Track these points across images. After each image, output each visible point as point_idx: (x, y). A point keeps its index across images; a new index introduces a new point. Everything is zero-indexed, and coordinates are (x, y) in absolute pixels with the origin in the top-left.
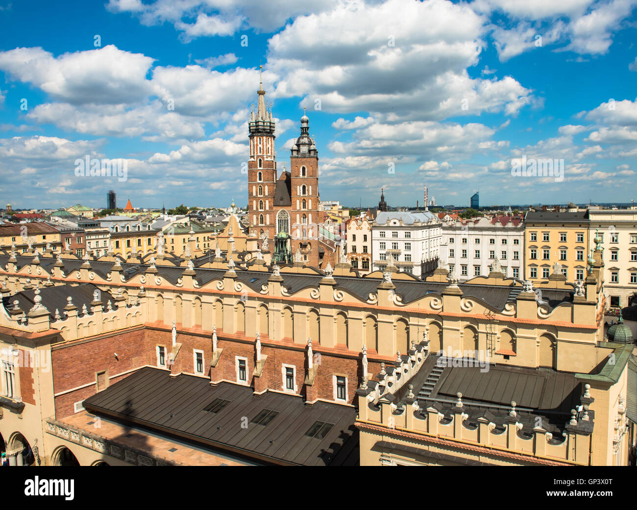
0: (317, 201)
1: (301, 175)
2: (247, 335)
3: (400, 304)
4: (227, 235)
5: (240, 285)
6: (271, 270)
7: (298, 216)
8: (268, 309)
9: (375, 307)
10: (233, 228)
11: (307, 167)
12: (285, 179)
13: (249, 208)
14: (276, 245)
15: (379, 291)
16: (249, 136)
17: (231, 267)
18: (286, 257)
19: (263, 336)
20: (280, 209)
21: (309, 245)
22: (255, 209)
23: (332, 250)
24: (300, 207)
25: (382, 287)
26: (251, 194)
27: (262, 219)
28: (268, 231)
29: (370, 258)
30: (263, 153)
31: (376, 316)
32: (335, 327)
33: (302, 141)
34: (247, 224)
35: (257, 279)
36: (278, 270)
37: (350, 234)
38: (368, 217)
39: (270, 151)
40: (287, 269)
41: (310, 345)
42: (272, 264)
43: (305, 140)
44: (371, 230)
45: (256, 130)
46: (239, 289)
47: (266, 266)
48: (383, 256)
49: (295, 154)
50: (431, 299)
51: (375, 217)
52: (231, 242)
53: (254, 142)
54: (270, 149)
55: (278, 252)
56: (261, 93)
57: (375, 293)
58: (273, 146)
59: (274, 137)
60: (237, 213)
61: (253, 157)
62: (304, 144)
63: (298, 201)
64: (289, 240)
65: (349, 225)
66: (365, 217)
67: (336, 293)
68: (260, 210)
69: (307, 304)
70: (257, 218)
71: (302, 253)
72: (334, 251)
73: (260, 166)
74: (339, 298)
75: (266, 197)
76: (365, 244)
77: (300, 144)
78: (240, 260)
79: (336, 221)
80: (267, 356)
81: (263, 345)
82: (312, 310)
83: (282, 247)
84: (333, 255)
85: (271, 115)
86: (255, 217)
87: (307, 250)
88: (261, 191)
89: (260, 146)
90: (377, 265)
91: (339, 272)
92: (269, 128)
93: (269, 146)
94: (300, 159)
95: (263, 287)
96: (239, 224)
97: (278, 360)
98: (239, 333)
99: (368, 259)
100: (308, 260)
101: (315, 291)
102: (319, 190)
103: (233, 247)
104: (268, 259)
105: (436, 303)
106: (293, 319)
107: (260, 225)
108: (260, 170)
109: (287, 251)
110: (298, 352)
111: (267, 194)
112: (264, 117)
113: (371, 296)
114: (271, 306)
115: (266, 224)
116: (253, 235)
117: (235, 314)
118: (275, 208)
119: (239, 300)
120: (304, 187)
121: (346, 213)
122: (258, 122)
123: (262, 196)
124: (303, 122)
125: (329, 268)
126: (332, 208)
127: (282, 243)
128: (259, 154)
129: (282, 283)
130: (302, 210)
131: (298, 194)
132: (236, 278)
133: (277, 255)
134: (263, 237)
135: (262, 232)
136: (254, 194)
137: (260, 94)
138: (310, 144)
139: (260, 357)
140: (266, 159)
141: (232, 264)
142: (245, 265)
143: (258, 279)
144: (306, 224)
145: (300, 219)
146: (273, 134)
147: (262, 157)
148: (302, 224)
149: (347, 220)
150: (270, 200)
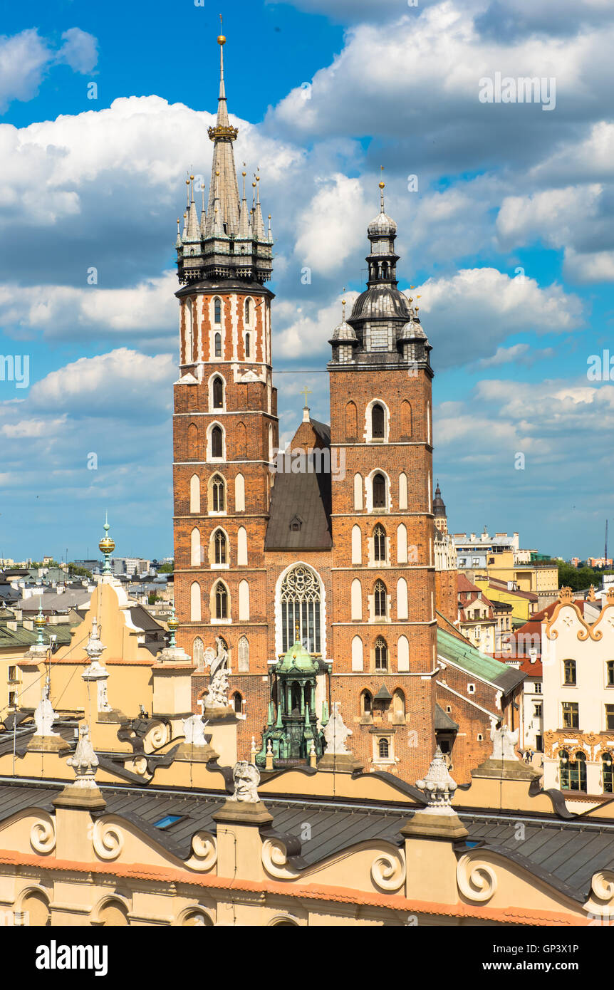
0: (428, 534)
1: (368, 437)
4: (81, 657)
5: (111, 834)
7: (356, 587)
11: (391, 404)
13: (176, 558)
14: (274, 697)
16: (178, 295)
17: (84, 768)
20: (291, 563)
21: (397, 701)
22: (197, 560)
23: (486, 720)
24: (365, 556)
26: (182, 507)
27: (222, 600)
28: (243, 644)
30: (229, 356)
33: (371, 307)
37: (551, 658)
39: (253, 348)
43: (384, 304)
45: (203, 269)
46: (110, 849)
47: (219, 769)
49: (345, 355)
52: (95, 679)
53: (195, 315)
54: (253, 340)
55: (279, 725)
56: (222, 136)
58: (266, 327)
59: (270, 296)
61: (188, 369)
62: (380, 319)
63: (356, 533)
64: (321, 680)
65: (550, 624)
67: (465, 871)
68: (214, 567)
69: (359, 912)
70: (205, 597)
72: (494, 723)
73: (218, 403)
74: (477, 889)
75: (237, 519)
77: (364, 321)
78: (127, 747)
79: (508, 608)
83: (296, 704)
84: (490, 741)
86: (196, 590)
87: (390, 717)
88: (220, 496)
89: (216, 328)
92: (249, 262)
93: (250, 327)
94: (362, 377)
95: (197, 843)
96: (129, 616)
100: (392, 758)
101: (385, 863)
103: (102, 700)
107: (215, 621)
108: (216, 416)
109: (313, 721)
111: (240, 506)
112: (234, 221)
115: (235, 618)
116: (178, 654)
118: (269, 559)
119: (110, 891)
120: (379, 481)
121: (545, 580)
122: (212, 240)
123: (224, 514)
124: (375, 238)
126: (492, 561)
127: (296, 688)
128: (213, 359)
129: (264, 828)
130: (373, 564)
131: (358, 505)
133: (278, 734)
136: (195, 507)
137: (218, 140)
138: (402, 317)
140: (237, 378)
141: (86, 756)
142: (142, 765)
144: (388, 620)
145: (365, 601)
146: (266, 285)
147: (226, 368)
148: (373, 619)
149: (545, 603)
150: (254, 527)
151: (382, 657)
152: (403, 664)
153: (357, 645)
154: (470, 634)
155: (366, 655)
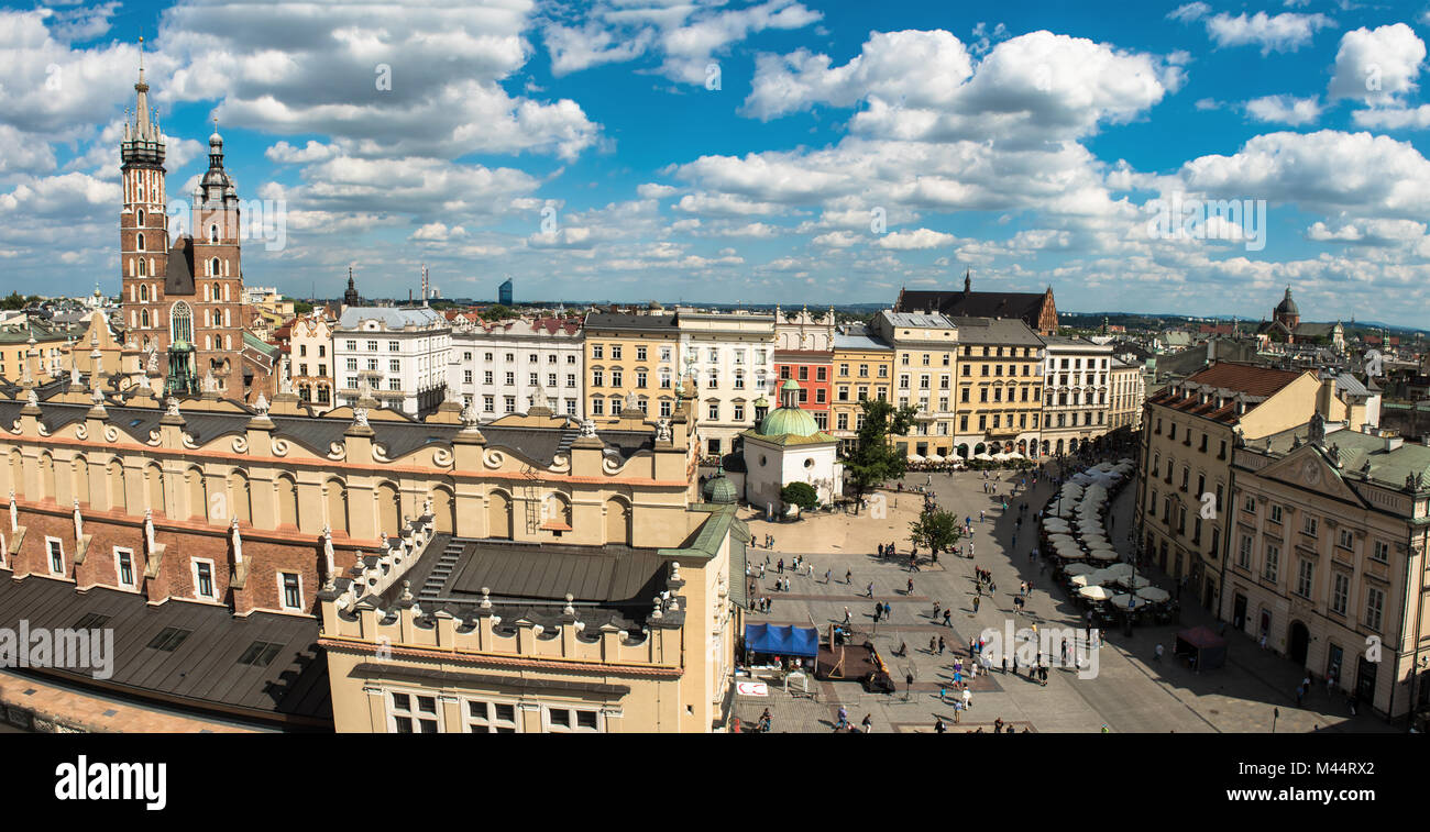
0: (238, 287)
2: (131, 512)
3: (384, 459)
5: (113, 430)
6: (164, 406)
7: (207, 312)
8: (161, 471)
9: (342, 464)
10: (99, 333)
12: (183, 247)
13: (124, 298)
14: (171, 361)
15: (347, 439)
16: (122, 168)
17: (98, 401)
18: (189, 384)
19: (156, 514)
20: (177, 301)
21: (226, 364)
22: (133, 299)
24: (210, 298)
25: (352, 433)
26: (126, 274)
27: (146, 317)
28: (156, 338)
29: (331, 385)
30: (146, 200)
31: (344, 479)
32: (276, 496)
33: (211, 179)
34: (121, 326)
35: (141, 421)
36: (175, 407)
37: (295, 344)
38: (326, 316)
39: (157, 197)
40: (191, 404)
41: (236, 526)
42: (166, 395)
43: (217, 178)
44: (332, 338)
45: (133, 156)
46: (113, 437)
47: (156, 399)
48: (353, 382)
49: (200, 202)
50: (435, 450)
51: (338, 316)
53: (130, 179)
54: (157, 193)
55: (174, 374)
56: (141, 89)
57: (341, 442)
58: (163, 186)
59: (164, 171)
60: (103, 306)
61: (128, 206)
62: (215, 185)
63: (206, 286)
64: (192, 354)
65: (294, 329)
66: (321, 316)
67: (275, 443)
68: (142, 302)
69: (228, 461)
70: (138, 316)
71: (215, 376)
73: (141, 224)
74: (280, 450)
75: (151, 280)
76: (322, 361)
77: (208, 185)
78: (112, 388)
79: (273, 321)
80: (164, 546)
81: (158, 529)
82: (236, 471)
83: (181, 365)
84: (268, 380)
85: (159, 130)
86: (134, 313)
87: (224, 371)
88: (143, 268)
89: (140, 186)
90: (342, 396)
91: (279, 408)
92: (154, 154)
93: (155, 186)
95: (152, 434)
96: (108, 326)
97: (184, 552)
98: (116, 509)
99: (327, 387)
100: (225, 389)
101: (239, 441)
102: (242, 267)
103: (99, 367)
104: (158, 386)
105: (443, 457)
106: (205, 486)
107: (143, 328)
108: (140, 230)
109: (189, 372)
110: (215, 539)
111: (153, 273)
112: (147, 134)
113: (334, 447)
114: (166, 464)
115: (152, 326)
116: (132, 345)
117: (109, 479)
118: (167, 299)
120: (216, 262)
121: (289, 309)
122: (138, 142)
123: (145, 277)
124: (213, 145)
125: (262, 403)
126: (265, 299)
127: (181, 358)
128: (139, 202)
129: (183, 427)
130: (214, 301)
131: (207, 274)
132: (107, 419)
133: (174, 378)
134: (148, 349)
135: (147, 341)
136: (132, 274)
137: (140, 91)
138: (225, 185)
139: (153, 547)
140: (150, 211)
141: (99, 395)
142: (121, 397)
143: (143, 421)
144: (221, 327)
145: (211, 319)
146: (163, 165)
147: (145, 206)
148: (214, 327)
149: (290, 319)
150: (159, 283)
151: (219, 343)
152: (229, 347)
153: (208, 339)
154: (256, 333)
155: (212, 343)
